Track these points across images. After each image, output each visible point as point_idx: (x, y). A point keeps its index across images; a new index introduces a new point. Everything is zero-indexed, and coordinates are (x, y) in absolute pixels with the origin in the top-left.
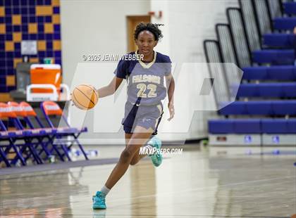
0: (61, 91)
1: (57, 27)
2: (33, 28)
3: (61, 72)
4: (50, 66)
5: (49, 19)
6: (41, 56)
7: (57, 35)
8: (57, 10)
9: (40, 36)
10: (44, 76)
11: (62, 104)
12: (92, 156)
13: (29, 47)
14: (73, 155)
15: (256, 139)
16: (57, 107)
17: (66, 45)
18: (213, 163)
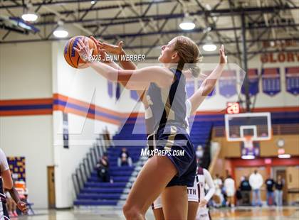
0: (25, 191)
1: (24, 170)
2: (16, 170)
3: (25, 185)
4: (22, 182)
5: (21, 167)
6: (19, 179)
7: (24, 172)
8: (24, 164)
9: (19, 172)
10: (20, 186)
11: (26, 196)
12: (36, 212)
13: (16, 176)
14: (29, 212)
15: (89, 207)
16: (24, 197)
17: (27, 175)
18: (76, 215)
